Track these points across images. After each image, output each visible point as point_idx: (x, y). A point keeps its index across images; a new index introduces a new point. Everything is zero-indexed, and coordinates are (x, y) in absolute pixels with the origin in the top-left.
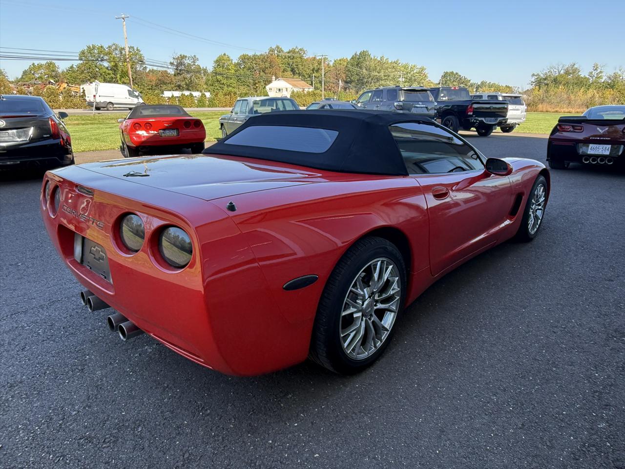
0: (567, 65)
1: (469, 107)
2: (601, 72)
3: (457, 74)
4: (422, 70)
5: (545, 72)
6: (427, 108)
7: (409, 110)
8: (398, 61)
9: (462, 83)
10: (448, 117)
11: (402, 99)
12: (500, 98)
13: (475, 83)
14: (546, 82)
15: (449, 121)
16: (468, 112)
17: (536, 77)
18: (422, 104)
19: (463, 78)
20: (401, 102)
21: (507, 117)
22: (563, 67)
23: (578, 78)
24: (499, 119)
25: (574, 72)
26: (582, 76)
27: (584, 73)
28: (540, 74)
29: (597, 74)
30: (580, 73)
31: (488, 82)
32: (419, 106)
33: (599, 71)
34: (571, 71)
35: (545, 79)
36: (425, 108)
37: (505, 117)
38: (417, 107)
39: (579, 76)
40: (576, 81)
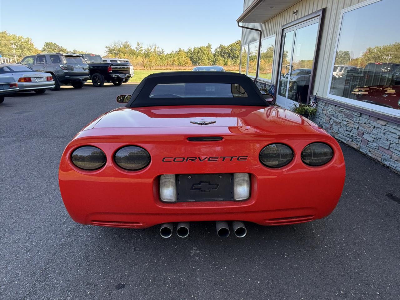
0: (124, 42)
1: (109, 67)
2: (141, 47)
3: (55, 44)
4: (28, 40)
5: (112, 46)
6: (83, 68)
7: (72, 70)
8: (5, 31)
9: (61, 51)
10: (96, 74)
11: (65, 62)
12: (119, 62)
13: (69, 51)
14: (114, 52)
15: (97, 77)
16: (109, 71)
17: (108, 49)
18: (80, 66)
19: (61, 47)
20: (65, 64)
21: (130, 73)
22: (122, 43)
23: (131, 50)
24: (127, 74)
25: (128, 47)
26: (133, 49)
27: (134, 47)
28: (110, 47)
29: (140, 48)
30: (131, 47)
31: (78, 51)
32: (78, 67)
33: (140, 46)
34: (126, 46)
35: (114, 50)
36: (82, 69)
37: (129, 73)
38: (77, 68)
39: (131, 49)
40: (130, 52)
